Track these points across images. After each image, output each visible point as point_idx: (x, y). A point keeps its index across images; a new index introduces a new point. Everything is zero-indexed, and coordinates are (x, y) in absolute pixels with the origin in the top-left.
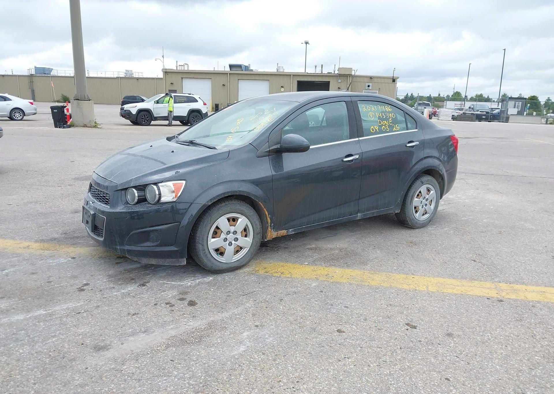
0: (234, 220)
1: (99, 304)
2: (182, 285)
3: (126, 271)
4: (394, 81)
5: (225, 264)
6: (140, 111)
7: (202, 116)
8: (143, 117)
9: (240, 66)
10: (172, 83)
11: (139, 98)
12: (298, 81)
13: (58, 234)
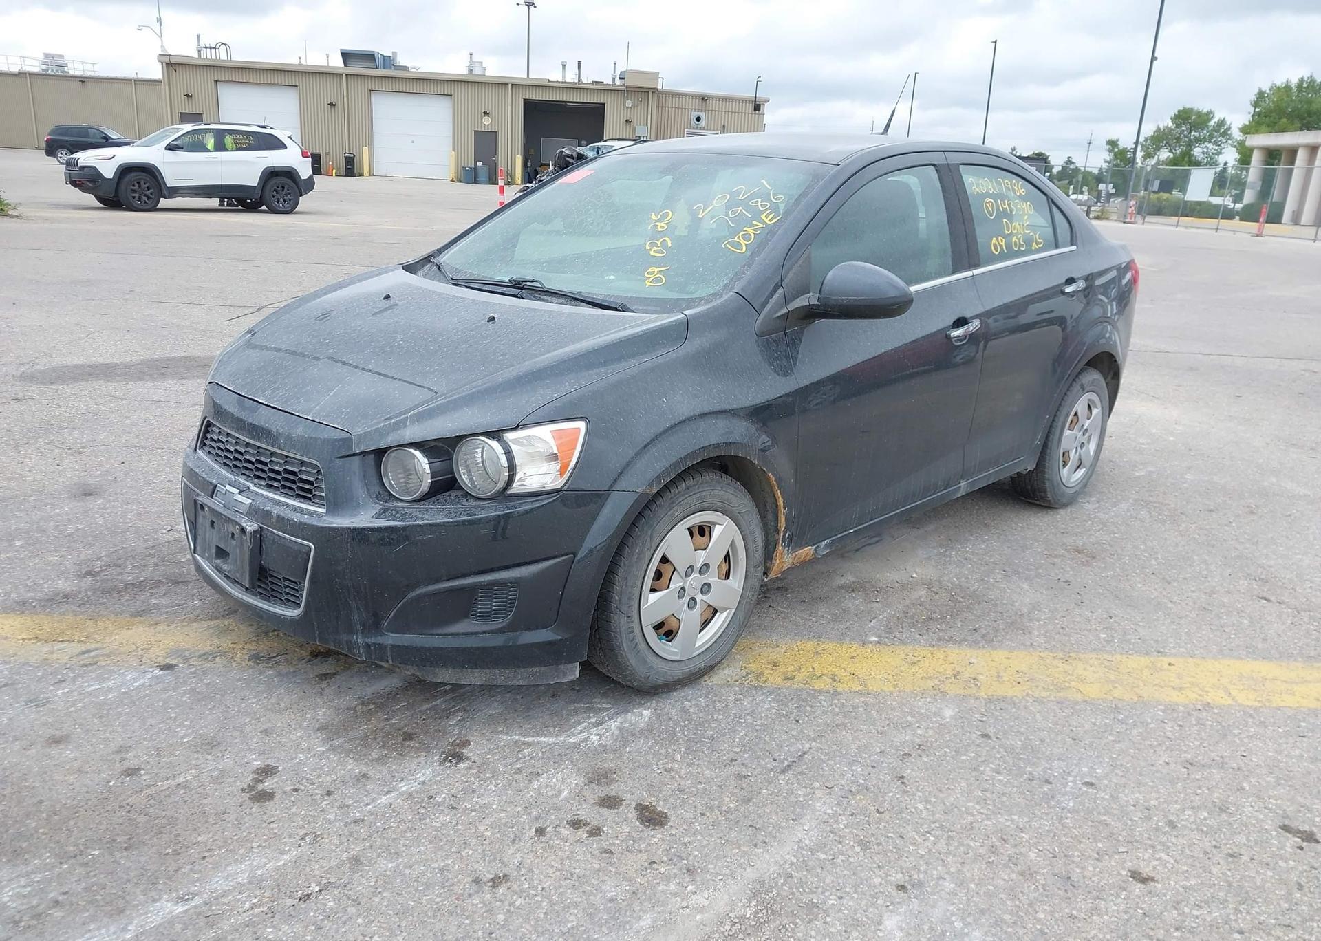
0: (703, 530)
1: (355, 850)
2: (576, 746)
3: (369, 704)
4: (757, 107)
5: (677, 664)
6: (125, 171)
7: (298, 188)
8: (136, 187)
9: (369, 57)
10: (187, 95)
11: (95, 134)
12: (525, 100)
13: (67, 579)
